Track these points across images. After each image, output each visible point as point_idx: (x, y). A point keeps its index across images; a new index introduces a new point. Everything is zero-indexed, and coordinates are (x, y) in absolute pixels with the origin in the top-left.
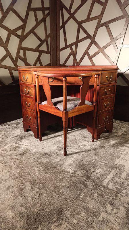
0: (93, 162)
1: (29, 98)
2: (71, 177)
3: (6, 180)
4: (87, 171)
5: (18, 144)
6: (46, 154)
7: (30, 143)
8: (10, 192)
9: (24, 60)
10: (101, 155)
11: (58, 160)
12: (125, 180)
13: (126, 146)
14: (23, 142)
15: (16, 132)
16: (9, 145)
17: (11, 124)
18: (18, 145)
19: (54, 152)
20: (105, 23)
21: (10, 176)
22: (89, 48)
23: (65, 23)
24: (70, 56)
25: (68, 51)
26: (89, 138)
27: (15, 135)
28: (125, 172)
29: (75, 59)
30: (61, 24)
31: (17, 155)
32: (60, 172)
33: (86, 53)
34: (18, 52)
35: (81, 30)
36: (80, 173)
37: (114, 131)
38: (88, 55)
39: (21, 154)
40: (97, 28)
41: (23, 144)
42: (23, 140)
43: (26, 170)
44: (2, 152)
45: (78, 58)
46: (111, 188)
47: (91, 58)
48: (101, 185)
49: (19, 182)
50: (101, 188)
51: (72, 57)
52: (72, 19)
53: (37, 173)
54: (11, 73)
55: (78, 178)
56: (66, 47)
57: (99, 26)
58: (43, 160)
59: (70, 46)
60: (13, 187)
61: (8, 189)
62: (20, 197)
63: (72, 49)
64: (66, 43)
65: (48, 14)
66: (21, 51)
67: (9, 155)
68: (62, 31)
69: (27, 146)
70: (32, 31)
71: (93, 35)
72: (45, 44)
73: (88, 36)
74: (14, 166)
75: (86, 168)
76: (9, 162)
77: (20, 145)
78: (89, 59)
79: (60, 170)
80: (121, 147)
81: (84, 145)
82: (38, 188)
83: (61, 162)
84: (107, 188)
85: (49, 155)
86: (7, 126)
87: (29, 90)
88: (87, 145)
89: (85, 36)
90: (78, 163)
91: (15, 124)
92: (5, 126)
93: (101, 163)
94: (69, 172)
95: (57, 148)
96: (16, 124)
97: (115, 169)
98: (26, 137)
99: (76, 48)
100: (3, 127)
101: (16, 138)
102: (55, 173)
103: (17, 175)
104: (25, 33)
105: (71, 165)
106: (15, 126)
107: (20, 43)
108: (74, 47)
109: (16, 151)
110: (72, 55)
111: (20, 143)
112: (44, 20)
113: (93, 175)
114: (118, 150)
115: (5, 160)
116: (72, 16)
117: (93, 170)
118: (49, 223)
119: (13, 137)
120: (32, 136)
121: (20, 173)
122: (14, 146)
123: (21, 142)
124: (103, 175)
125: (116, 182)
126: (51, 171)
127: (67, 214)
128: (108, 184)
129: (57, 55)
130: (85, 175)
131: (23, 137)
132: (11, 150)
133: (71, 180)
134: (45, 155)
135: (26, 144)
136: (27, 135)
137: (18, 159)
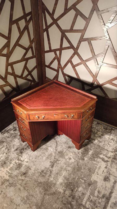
0: (76, 179)
2: (62, 198)
4: (72, 191)
5: (20, 160)
6: (43, 171)
7: (29, 158)
9: (13, 74)
10: (82, 171)
11: (52, 179)
12: (97, 198)
13: (100, 158)
14: (23, 157)
15: (15, 143)
16: (13, 162)
17: (9, 130)
18: (20, 162)
19: (48, 169)
20: (87, 39)
22: (72, 57)
23: (48, 27)
26: (73, 147)
27: (15, 148)
28: (97, 190)
29: (59, 64)
30: (44, 27)
32: (54, 193)
33: (70, 61)
34: (7, 69)
35: (64, 39)
36: (68, 193)
37: (92, 137)
38: (72, 64)
39: (24, 174)
40: (80, 42)
41: (24, 160)
42: (23, 154)
43: (31, 192)
44: (10, 172)
45: (62, 64)
46: (87, 207)
47: (74, 67)
48: (82, 205)
49: (28, 206)
52: (54, 25)
53: (39, 196)
54: (3, 90)
55: (67, 199)
56: (50, 51)
57: (82, 40)
58: (41, 180)
59: (55, 51)
63: (56, 54)
64: (50, 47)
65: (31, 19)
66: (9, 68)
68: (45, 34)
69: (27, 162)
70: (17, 44)
71: (76, 47)
72: (30, 50)
73: (72, 47)
74: (22, 188)
75: (71, 187)
76: (17, 184)
77: (22, 161)
78: (73, 67)
79: (54, 191)
80: (96, 159)
81: (70, 159)
83: (54, 182)
84: (86, 207)
85: (45, 174)
86: (6, 134)
87: (24, 121)
88: (72, 158)
89: (68, 45)
90: (66, 181)
91: (13, 129)
92: (5, 133)
93: (82, 181)
94: (61, 193)
95: (50, 164)
96: (14, 131)
97: (91, 186)
98: (25, 150)
99: (60, 54)
100: (3, 136)
101: (17, 151)
103: (25, 198)
104: (11, 49)
105: (61, 184)
106: (13, 134)
107: (7, 60)
108: (58, 53)
109: (20, 170)
110: (56, 60)
111: (22, 159)
112: (26, 28)
113: (76, 194)
114: (94, 162)
115: (14, 182)
116: (55, 22)
117: (76, 189)
119: (14, 151)
120: (29, 148)
121: (27, 197)
122: (18, 164)
124: (83, 194)
125: (91, 200)
126: (48, 193)
128: (86, 203)
129: (42, 56)
130: (72, 195)
131: (22, 151)
132: (16, 169)
133: (62, 202)
134: (42, 173)
135: (26, 160)
136: (25, 147)
137: (23, 180)
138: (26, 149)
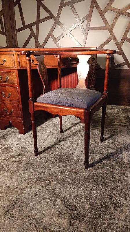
1: (8, 87)
3: (26, 188)
5: (5, 144)
7: (20, 140)
8: (42, 199)
14: (10, 141)
18: (6, 146)
20: (70, 2)
21: (28, 182)
22: (53, 29)
24: (30, 37)
25: (28, 32)
29: (37, 42)
31: (15, 157)
33: (50, 35)
35: (41, 8)
39: (19, 155)
40: (61, 8)
41: (12, 144)
42: (9, 139)
45: (41, 41)
50: (127, 165)
51: (33, 40)
56: (24, 27)
57: (63, 5)
59: (30, 26)
60: (40, 192)
61: (36, 196)
62: (58, 200)
63: (32, 30)
64: (23, 23)
67: (5, 160)
68: (16, 8)
69: (19, 144)
71: (57, 16)
73: (51, 16)
77: (9, 145)
78: (55, 41)
82: (69, 184)
87: (8, 77)
89: (47, 15)
99: (38, 29)
102: (74, 164)
108: (34, 28)
110: (33, 37)
111: (7, 143)
118: (111, 213)
122: (3, 148)
123: (7, 141)
127: (118, 198)
128: (128, 160)
129: (14, 37)
131: (6, 136)
135: (16, 143)
136: (9, 133)
137: (20, 161)
138: (10, 134)
